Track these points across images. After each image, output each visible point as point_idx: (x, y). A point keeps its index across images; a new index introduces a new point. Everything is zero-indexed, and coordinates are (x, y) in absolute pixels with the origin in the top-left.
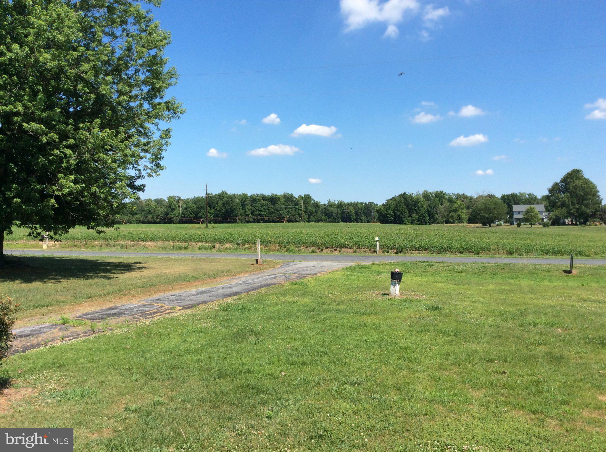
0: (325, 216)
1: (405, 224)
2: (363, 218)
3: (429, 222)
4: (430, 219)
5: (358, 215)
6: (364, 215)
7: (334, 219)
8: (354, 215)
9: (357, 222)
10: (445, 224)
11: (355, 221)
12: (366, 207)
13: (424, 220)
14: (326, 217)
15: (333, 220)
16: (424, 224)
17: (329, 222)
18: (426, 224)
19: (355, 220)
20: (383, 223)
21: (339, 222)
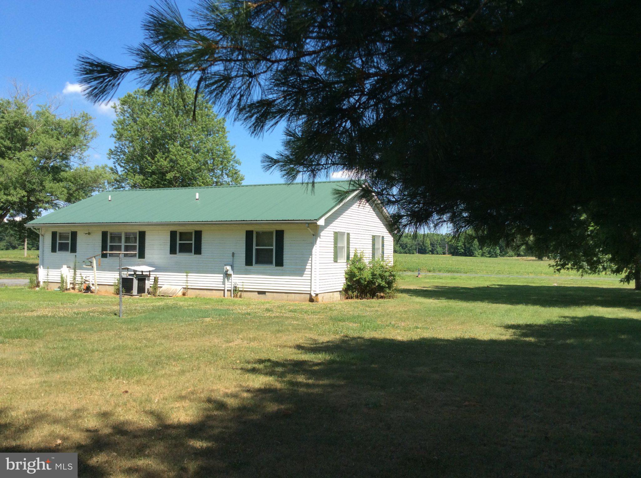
0: (399, 247)
1: (475, 256)
2: (439, 249)
3: (500, 255)
4: (501, 252)
5: (433, 247)
6: (440, 247)
7: (409, 250)
8: (430, 246)
9: (433, 253)
10: (517, 257)
11: (430, 253)
12: (443, 239)
13: (495, 253)
14: (401, 247)
15: (407, 251)
16: (494, 257)
17: (404, 253)
18: (496, 256)
19: (430, 251)
20: (453, 255)
21: (413, 253)
